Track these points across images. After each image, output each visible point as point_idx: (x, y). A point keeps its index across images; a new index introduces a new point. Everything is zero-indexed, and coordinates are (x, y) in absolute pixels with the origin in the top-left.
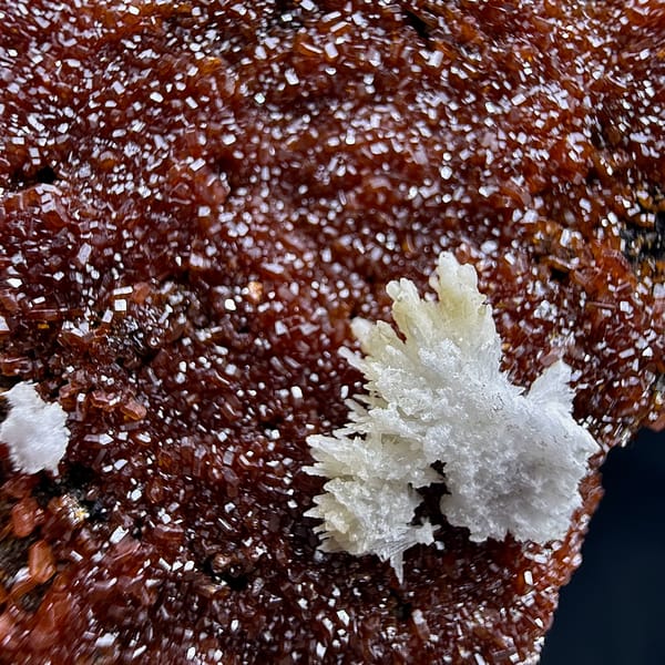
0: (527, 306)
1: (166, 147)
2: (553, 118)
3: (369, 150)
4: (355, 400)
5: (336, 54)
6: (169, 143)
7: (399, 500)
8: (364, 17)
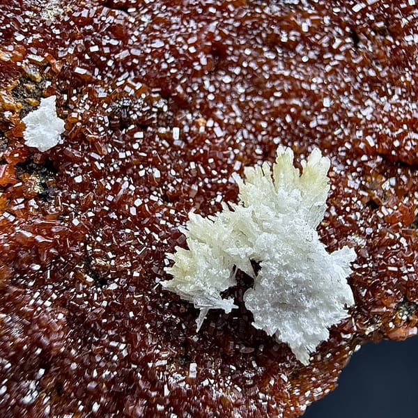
0: (348, 209)
1: (195, 28)
2: (407, 118)
3: (301, 84)
4: (228, 204)
5: (306, 31)
6: (197, 27)
7: (224, 270)
8: (330, 21)
